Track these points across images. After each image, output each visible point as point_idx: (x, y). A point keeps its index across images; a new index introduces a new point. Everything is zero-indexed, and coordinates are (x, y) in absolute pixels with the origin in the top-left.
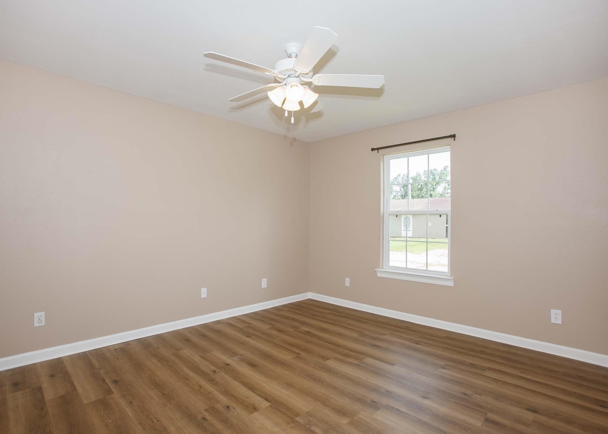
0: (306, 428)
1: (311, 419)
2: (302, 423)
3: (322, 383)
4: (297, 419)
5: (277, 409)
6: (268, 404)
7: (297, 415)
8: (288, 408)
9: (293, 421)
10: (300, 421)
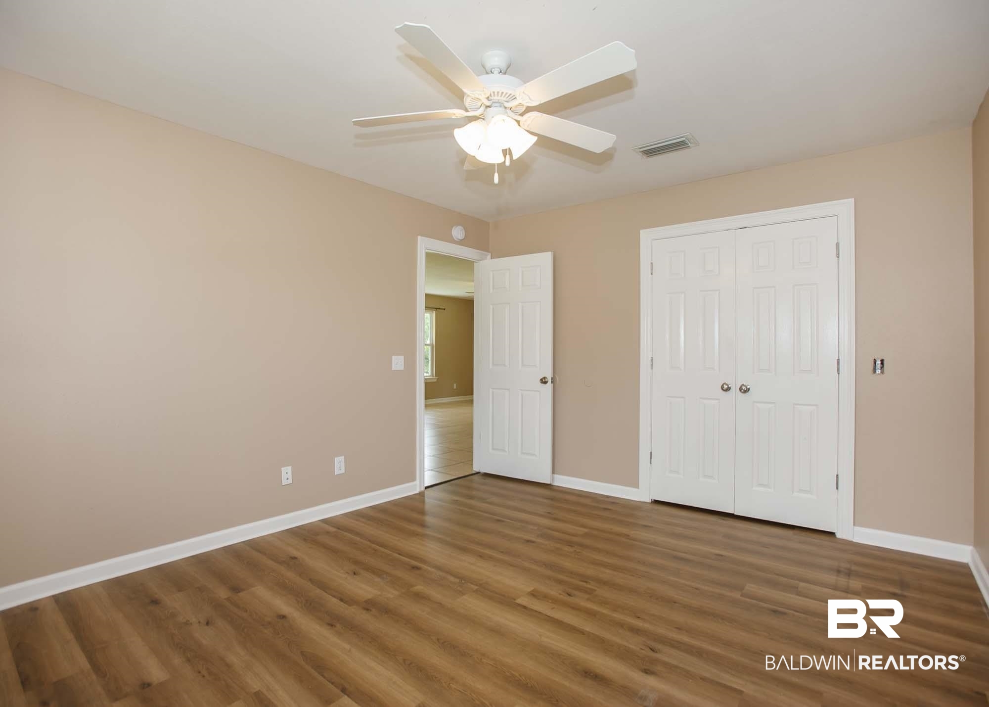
0: (464, 580)
1: (459, 588)
2: (469, 584)
3: (438, 639)
4: (476, 587)
5: (504, 596)
6: (519, 601)
7: (476, 591)
8: (491, 598)
9: (480, 585)
10: (473, 586)
